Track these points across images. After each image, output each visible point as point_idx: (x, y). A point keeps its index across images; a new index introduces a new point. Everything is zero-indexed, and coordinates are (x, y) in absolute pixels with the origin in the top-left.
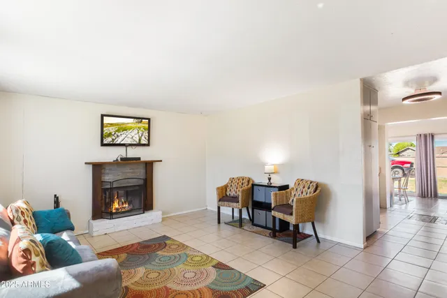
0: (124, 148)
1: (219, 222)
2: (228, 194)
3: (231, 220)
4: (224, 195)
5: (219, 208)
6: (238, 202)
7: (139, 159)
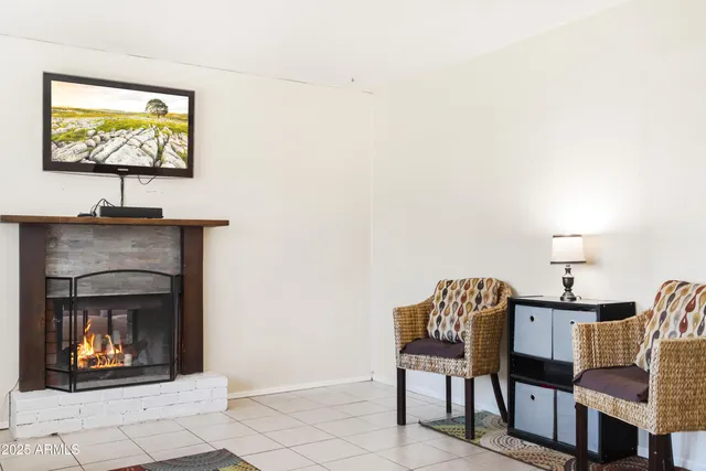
0: (114, 180)
1: (402, 420)
2: (432, 331)
3: (442, 414)
4: (420, 333)
5: (401, 375)
6: (462, 356)
7: (158, 213)
